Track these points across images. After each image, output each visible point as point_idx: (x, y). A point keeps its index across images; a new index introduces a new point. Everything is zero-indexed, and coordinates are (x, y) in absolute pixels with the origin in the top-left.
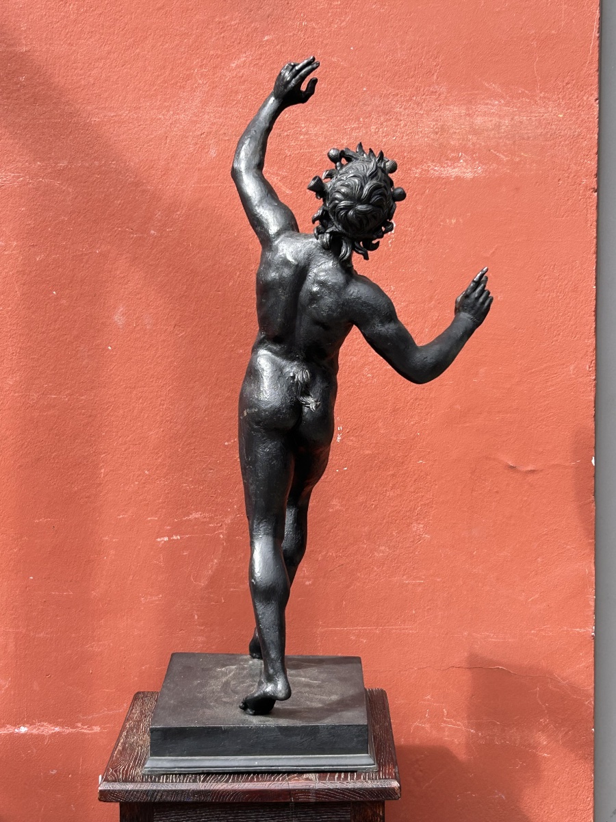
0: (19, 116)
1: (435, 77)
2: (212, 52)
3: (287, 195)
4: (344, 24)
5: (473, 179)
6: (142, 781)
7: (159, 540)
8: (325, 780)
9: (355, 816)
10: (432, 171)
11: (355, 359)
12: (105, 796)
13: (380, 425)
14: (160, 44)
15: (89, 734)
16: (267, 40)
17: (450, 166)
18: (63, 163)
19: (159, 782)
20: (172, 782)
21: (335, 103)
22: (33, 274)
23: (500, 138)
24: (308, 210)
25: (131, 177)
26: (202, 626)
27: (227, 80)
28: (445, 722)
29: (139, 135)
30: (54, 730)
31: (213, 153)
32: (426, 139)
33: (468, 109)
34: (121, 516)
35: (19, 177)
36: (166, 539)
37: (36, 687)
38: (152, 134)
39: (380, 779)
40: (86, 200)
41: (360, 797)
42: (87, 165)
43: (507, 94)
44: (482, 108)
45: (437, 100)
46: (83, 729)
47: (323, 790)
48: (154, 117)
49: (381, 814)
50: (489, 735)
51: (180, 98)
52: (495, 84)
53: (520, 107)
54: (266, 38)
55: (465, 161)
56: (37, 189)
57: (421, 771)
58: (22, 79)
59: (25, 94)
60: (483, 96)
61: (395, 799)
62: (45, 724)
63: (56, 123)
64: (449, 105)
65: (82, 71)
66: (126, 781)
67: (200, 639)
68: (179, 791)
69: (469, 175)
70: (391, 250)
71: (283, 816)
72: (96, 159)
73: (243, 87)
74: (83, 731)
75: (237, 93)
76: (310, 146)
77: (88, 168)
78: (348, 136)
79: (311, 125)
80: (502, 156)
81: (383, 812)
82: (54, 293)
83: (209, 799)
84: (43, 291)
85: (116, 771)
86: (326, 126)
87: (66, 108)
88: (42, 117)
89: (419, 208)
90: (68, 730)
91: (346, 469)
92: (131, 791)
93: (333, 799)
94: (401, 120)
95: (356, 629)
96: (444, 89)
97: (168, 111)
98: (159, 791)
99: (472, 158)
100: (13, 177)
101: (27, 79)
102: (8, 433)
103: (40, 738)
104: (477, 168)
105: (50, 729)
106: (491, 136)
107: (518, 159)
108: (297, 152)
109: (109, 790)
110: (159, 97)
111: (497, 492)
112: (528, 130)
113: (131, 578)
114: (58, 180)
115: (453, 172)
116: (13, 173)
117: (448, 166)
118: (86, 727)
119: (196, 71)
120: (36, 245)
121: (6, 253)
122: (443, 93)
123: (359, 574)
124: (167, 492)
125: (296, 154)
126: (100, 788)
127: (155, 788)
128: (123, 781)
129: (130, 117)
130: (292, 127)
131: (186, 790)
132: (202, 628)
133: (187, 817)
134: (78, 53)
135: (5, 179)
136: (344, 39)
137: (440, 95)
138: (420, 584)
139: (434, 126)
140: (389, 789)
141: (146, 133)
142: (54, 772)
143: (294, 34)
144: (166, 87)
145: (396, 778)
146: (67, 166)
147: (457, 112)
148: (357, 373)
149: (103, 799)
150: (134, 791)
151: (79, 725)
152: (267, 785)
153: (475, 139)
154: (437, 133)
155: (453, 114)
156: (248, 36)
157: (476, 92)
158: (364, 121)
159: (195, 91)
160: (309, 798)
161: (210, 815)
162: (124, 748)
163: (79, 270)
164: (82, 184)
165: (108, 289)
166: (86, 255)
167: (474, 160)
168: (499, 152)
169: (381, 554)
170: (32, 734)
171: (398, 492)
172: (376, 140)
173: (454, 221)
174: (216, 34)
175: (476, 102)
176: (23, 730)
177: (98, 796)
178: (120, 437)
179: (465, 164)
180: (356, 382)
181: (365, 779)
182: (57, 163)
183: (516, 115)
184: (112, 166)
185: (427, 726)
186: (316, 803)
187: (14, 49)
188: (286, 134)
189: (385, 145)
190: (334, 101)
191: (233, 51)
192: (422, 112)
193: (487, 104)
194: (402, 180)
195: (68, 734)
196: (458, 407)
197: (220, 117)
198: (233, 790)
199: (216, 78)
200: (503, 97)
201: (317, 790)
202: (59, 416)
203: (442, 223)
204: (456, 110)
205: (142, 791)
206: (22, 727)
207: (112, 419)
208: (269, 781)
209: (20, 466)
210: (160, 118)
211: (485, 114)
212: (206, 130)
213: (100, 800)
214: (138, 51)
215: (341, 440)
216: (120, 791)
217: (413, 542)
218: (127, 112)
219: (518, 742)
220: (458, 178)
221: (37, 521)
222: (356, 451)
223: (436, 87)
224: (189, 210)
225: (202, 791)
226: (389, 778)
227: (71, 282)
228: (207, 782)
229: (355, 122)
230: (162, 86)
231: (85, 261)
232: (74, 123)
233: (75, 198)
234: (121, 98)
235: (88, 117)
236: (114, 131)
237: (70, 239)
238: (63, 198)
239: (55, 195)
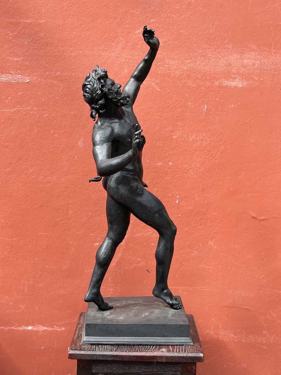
0: (39, 51)
1: (227, 41)
2: (127, 26)
3: (158, 91)
4: (187, 16)
5: (241, 88)
6: (88, 350)
7: (94, 244)
8: (170, 352)
9: (183, 369)
10: (224, 83)
11: (186, 166)
12: (71, 356)
13: (196, 196)
14: (104, 21)
15: (60, 331)
16: (152, 22)
17: (232, 81)
18: (58, 73)
19: (95, 351)
20: (101, 351)
21: (182, 51)
22: (43, 122)
23: (255, 69)
24: (168, 98)
26: (112, 284)
27: (133, 39)
28: (220, 331)
29: (93, 62)
30: (44, 328)
31: (126, 71)
32: (222, 69)
33: (241, 56)
34: (78, 233)
35: (38, 79)
36: (98, 244)
37: (37, 309)
38: (99, 62)
39: (195, 352)
40: (68, 90)
41: (186, 360)
42: (69, 74)
43: (258, 50)
44: (247, 56)
45: (227, 51)
46: (57, 328)
47: (169, 357)
48: (100, 54)
49: (195, 368)
50: (240, 338)
51: (112, 46)
52: (253, 45)
53: (264, 56)
54: (152, 21)
55: (239, 79)
56: (46, 84)
57: (209, 353)
58: (42, 35)
59: (43, 42)
60: (248, 50)
61: (202, 362)
62: (40, 326)
63: (56, 55)
64: (232, 54)
65: (69, 32)
66: (81, 350)
67: (111, 290)
68: (104, 355)
69: (240, 86)
70: (204, 118)
71: (151, 368)
72: (73, 72)
74: (57, 329)
75: (138, 44)
76: (169, 70)
77: (69, 76)
78: (187, 66)
79: (170, 60)
80: (255, 77)
81: (196, 368)
82: (52, 131)
83: (118, 359)
84: (47, 130)
85: (76, 346)
86: (177, 61)
87: (61, 48)
88: (50, 52)
89: (217, 99)
90: (50, 329)
91: (180, 215)
92: (83, 354)
93: (174, 361)
94: (211, 60)
95: (181, 288)
96: (230, 47)
97: (106, 52)
98: (96, 355)
99: (242, 78)
100: (36, 78)
101: (44, 35)
102: (29, 194)
103: (37, 332)
104: (244, 82)
105: (42, 328)
106: (251, 68)
107: (262, 79)
108: (163, 72)
109: (73, 354)
110: (103, 45)
111: (247, 228)
112: (267, 66)
113: (81, 261)
114: (56, 81)
115: (233, 84)
116: (36, 77)
117: (231, 81)
118: (58, 328)
119: (120, 34)
120: (45, 110)
121: (31, 113)
122: (230, 48)
123: (184, 263)
124: (99, 223)
125: (163, 73)
126: (69, 353)
127: (94, 353)
128: (79, 350)
129: (89, 54)
130: (162, 61)
131: (108, 355)
132: (113, 285)
133: (107, 367)
134: (67, 24)
135: (32, 79)
136: (187, 23)
137: (229, 49)
138: (211, 269)
139: (225, 63)
140: (199, 357)
141: (96, 61)
142: (43, 348)
143: (164, 20)
144: (106, 41)
145: (202, 352)
146: (60, 74)
147: (236, 57)
148: (186, 172)
149: (70, 358)
150: (85, 354)
151: (55, 326)
152: (144, 354)
153: (243, 70)
154: (226, 66)
155: (234, 58)
156: (144, 19)
157: (245, 49)
158: (194, 60)
159: (119, 43)
160: (163, 360)
161: (118, 366)
162: (78, 336)
163: (64, 121)
164: (67, 83)
165: (76, 131)
166: (67, 115)
167: (243, 79)
168: (254, 76)
169: (194, 254)
170: (34, 330)
171: (203, 227)
172: (199, 68)
173: (233, 106)
174: (129, 18)
175: (245, 53)
176: (30, 328)
177: (68, 356)
178: (79, 197)
179: (238, 80)
180: (186, 176)
181: (188, 352)
182: (55, 73)
183: (262, 60)
185: (212, 333)
186: (166, 363)
187: (38, 21)
188: (159, 64)
189: (203, 71)
190: (181, 50)
191: (137, 26)
192: (220, 57)
193: (250, 54)
194: (210, 86)
195: (50, 331)
196: (231, 189)
197: (130, 56)
198: (129, 356)
199: (129, 37)
200: (257, 51)
201: (166, 357)
202: (52, 187)
203: (227, 107)
204: (235, 56)
205: (88, 355)
206: (29, 327)
207: (76, 189)
208: (145, 352)
209: (34, 209)
210: (103, 55)
211: (249, 58)
212: (123, 61)
213: (69, 358)
214: (94, 24)
215: (178, 202)
216: (78, 354)
217: (209, 249)
218: (88, 51)
219: (253, 341)
220: (235, 87)
221: (40, 234)
222: (185, 207)
223: (227, 45)
225: (115, 355)
226: (199, 352)
227: (60, 127)
228: (117, 352)
229: (190, 60)
230: (104, 41)
231: (66, 117)
232: (64, 56)
233: (63, 89)
234: (85, 45)
235: (71, 53)
236: (82, 60)
237: (60, 107)
238: (58, 89)
239: (54, 87)
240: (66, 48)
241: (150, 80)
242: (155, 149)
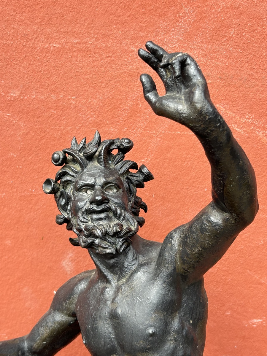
18: (15, 94)
25: (92, 116)
27: (219, 10)
29: (105, 68)
38: (120, 69)
40: (39, 137)
42: (42, 98)
48: (126, 48)
51: (160, 28)
63: (8, 45)
72: (52, 91)
73: (238, 21)
75: (229, 27)
77: (43, 101)
87: (22, 27)
114: (7, 112)
129: (96, 46)
141: (114, 66)
144: (143, 13)
146: (19, 96)
159: (177, 21)
164: (35, 119)
165: (57, 234)
166: (35, 196)
182: (7, 93)
184: (72, 101)
199: (207, 6)
218: (94, 40)
224: (156, 158)
230: (139, 12)
231: (33, 201)
232: (29, 48)
233: (27, 134)
234: (87, 22)
235: (47, 42)
236: (76, 61)
237: (18, 177)
238: (12, 132)
239: (4, 128)
240: (35, 27)
241: (252, 124)
242: (250, 287)
